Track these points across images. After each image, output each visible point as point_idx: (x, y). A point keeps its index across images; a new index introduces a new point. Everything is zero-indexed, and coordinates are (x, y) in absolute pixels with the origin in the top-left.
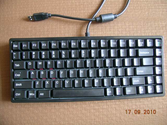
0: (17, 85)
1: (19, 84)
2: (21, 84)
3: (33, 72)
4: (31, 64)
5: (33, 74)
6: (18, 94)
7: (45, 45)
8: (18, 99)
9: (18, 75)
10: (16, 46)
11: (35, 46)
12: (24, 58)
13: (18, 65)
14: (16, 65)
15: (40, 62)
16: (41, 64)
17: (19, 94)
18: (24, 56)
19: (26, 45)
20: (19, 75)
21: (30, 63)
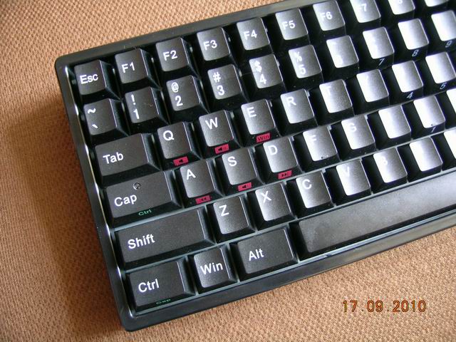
0: (133, 244)
1: (140, 238)
2: (149, 238)
3: (189, 171)
4: (171, 138)
5: (191, 177)
6: (145, 287)
7: (215, 43)
8: (154, 305)
9: (127, 201)
10: (92, 79)
11: (173, 57)
12: (138, 118)
13: (117, 157)
14: (106, 156)
15: (212, 121)
16: (216, 126)
17: (153, 285)
18: (136, 111)
19: (132, 64)
20: (131, 200)
21: (168, 135)
